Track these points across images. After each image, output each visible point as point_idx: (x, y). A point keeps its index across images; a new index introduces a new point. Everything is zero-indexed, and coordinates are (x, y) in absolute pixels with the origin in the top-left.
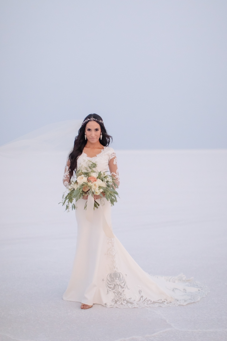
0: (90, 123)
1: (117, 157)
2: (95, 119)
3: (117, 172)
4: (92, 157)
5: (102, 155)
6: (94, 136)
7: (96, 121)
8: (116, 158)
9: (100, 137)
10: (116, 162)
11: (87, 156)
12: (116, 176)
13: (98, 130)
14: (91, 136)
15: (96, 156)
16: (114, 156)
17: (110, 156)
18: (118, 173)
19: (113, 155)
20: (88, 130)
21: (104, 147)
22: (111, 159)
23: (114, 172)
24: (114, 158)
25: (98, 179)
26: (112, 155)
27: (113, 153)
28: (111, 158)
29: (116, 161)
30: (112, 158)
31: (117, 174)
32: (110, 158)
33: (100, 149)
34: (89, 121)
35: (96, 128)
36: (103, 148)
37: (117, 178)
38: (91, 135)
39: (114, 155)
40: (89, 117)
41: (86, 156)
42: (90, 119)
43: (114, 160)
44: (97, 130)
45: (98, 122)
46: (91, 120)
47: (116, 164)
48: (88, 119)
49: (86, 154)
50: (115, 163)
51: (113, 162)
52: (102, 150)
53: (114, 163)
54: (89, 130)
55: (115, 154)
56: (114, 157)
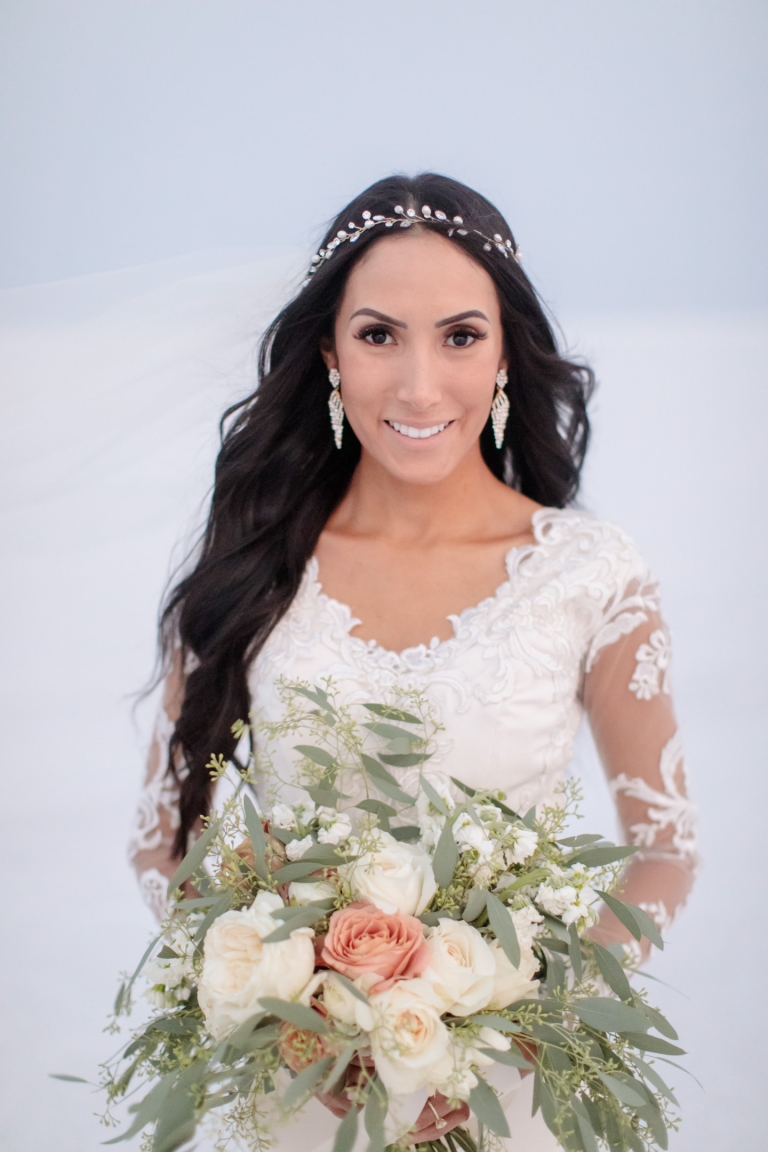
0: (385, 254)
1: (666, 616)
2: (441, 215)
3: (667, 767)
4: (399, 650)
5: (504, 615)
6: (437, 397)
7: (457, 239)
8: (657, 636)
9: (490, 422)
10: (662, 675)
11: (353, 632)
12: (656, 807)
13: (478, 336)
14: (403, 394)
15: (448, 633)
16: (641, 617)
17: (599, 620)
18: (680, 778)
19: (633, 610)
20: (363, 335)
21: (540, 515)
22: (607, 653)
23: (631, 775)
24: (641, 635)
25: (447, 925)
26: (613, 610)
27: (631, 590)
28: (607, 636)
29: (662, 663)
30: (613, 638)
31: (670, 784)
32: (598, 644)
33: (495, 551)
34: (378, 234)
35: (455, 306)
36: (528, 532)
37: (671, 828)
38: (393, 387)
39: (637, 600)
40: (386, 195)
41: (342, 633)
42: (389, 213)
43: (641, 655)
44: (460, 333)
45: (471, 246)
46: (397, 230)
47: (655, 698)
48: (369, 220)
49: (346, 609)
50: (653, 681)
51: (630, 679)
52: (513, 556)
53: (644, 683)
54: (379, 332)
55: (649, 590)
56: (637, 631)
